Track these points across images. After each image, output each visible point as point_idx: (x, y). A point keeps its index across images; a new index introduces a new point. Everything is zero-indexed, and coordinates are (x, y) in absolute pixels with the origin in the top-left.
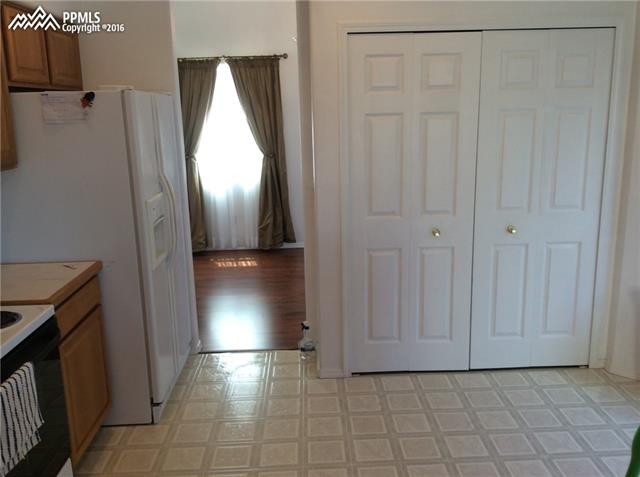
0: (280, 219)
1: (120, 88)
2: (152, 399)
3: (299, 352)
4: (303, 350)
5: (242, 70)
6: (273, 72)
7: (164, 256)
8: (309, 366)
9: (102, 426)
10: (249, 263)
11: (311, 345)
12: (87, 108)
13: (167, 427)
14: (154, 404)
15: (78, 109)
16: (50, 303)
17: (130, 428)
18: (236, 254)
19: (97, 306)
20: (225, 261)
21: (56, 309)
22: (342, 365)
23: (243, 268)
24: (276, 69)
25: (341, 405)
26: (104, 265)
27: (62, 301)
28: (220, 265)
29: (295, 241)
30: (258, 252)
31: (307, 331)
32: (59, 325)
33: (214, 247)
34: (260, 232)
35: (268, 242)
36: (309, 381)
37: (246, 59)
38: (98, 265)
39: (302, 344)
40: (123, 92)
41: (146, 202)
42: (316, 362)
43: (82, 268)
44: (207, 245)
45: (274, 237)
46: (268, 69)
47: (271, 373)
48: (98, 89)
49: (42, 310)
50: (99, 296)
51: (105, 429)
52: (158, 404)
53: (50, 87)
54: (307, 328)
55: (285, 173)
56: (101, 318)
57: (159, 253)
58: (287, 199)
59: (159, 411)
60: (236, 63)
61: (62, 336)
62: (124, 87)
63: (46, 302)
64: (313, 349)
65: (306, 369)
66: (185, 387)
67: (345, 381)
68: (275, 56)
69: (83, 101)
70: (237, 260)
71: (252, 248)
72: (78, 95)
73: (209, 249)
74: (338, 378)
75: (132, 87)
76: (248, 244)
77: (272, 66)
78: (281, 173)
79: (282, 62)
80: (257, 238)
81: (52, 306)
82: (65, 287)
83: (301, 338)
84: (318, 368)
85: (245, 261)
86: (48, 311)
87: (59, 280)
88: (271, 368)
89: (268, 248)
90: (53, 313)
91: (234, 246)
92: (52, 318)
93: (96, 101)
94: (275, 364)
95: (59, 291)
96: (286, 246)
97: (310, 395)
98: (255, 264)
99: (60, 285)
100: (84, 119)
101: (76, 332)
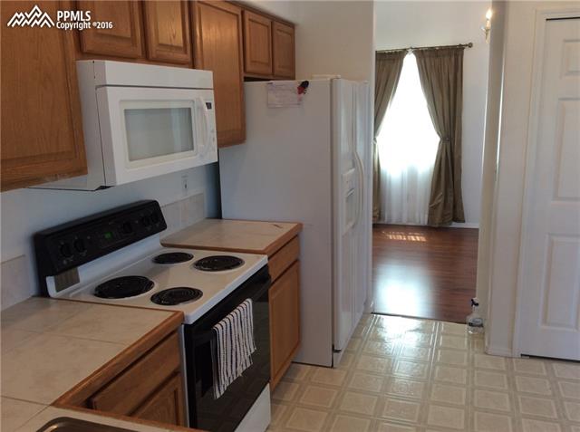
0: (451, 199)
1: (330, 77)
2: (333, 347)
3: (466, 326)
4: (471, 325)
5: (427, 60)
6: (456, 60)
7: (351, 224)
8: (476, 341)
9: (293, 362)
10: (418, 238)
11: (480, 322)
12: (302, 95)
13: (345, 373)
14: (335, 351)
15: (295, 96)
16: (264, 254)
17: (314, 367)
18: (405, 228)
19: (297, 261)
20: (395, 234)
21: (269, 259)
22: (511, 345)
23: (411, 241)
24: (460, 58)
25: (509, 384)
26: (304, 226)
27: (274, 253)
28: (391, 237)
29: (464, 222)
30: (427, 229)
31: (476, 307)
32: (270, 273)
33: (386, 221)
34: (429, 211)
35: (438, 220)
36: (476, 356)
37: (432, 50)
38: (300, 226)
39: (470, 319)
40: (331, 80)
41: (342, 177)
42: (483, 338)
43: (287, 228)
44: (380, 218)
45: (443, 216)
46: (453, 59)
47: (438, 343)
48: (312, 78)
49: (258, 258)
50: (299, 252)
51: (294, 365)
52: (338, 351)
53: (271, 77)
54: (477, 305)
55: (460, 157)
56: (298, 272)
57: (349, 220)
58: (460, 181)
59: (338, 357)
60: (421, 54)
61: (272, 281)
62: (333, 76)
63: (262, 253)
64: (481, 326)
65: (473, 343)
66: (359, 341)
67: (514, 360)
68: (460, 45)
69: (299, 88)
70: (407, 235)
71: (422, 224)
72: (295, 84)
73: (381, 222)
74: (506, 357)
75: (339, 76)
76: (418, 221)
77: (456, 55)
78: (456, 157)
79: (467, 51)
80: (427, 216)
81: (266, 257)
82: (276, 242)
83: (469, 314)
84: (486, 344)
85: (414, 235)
86: (263, 260)
87: (271, 236)
88: (438, 338)
89: (437, 226)
90: (267, 262)
91: (404, 222)
92: (266, 266)
93: (309, 89)
94: (443, 334)
95: (271, 245)
96: (455, 225)
97: (478, 369)
98: (423, 239)
99: (272, 240)
100: (299, 104)
101: (280, 280)
